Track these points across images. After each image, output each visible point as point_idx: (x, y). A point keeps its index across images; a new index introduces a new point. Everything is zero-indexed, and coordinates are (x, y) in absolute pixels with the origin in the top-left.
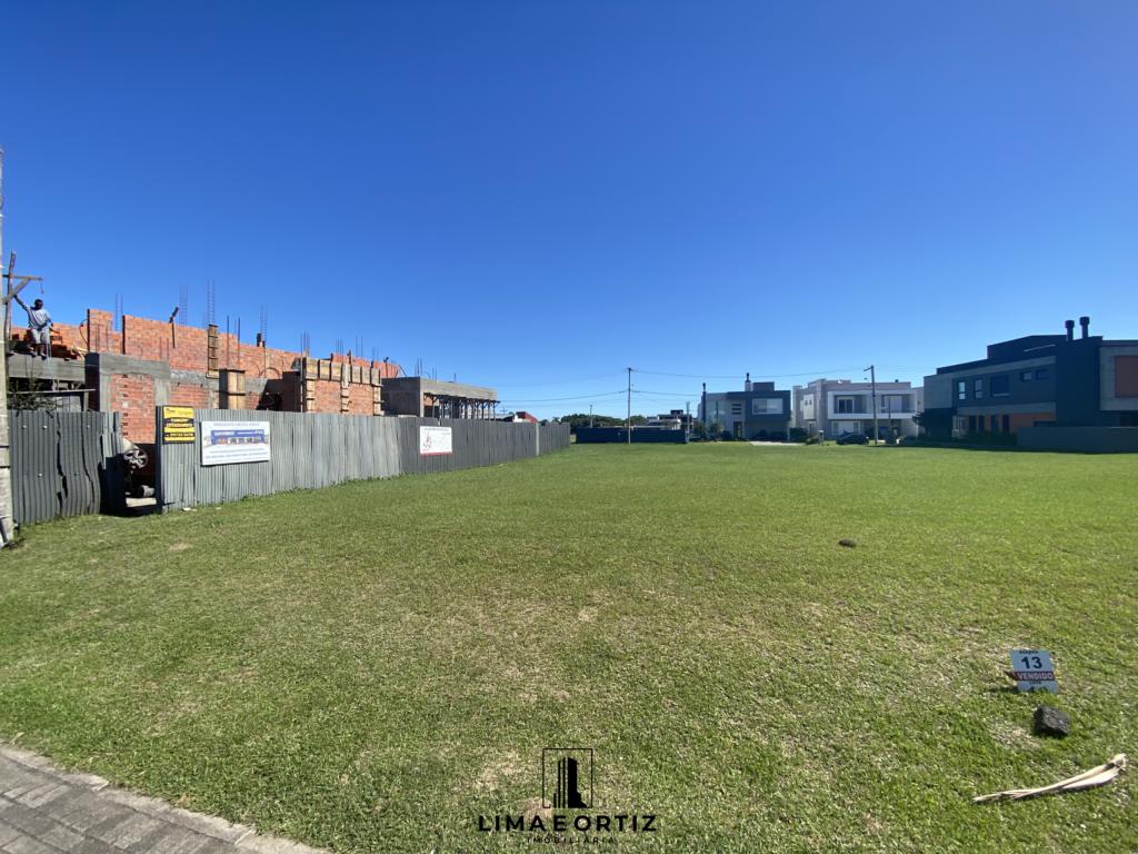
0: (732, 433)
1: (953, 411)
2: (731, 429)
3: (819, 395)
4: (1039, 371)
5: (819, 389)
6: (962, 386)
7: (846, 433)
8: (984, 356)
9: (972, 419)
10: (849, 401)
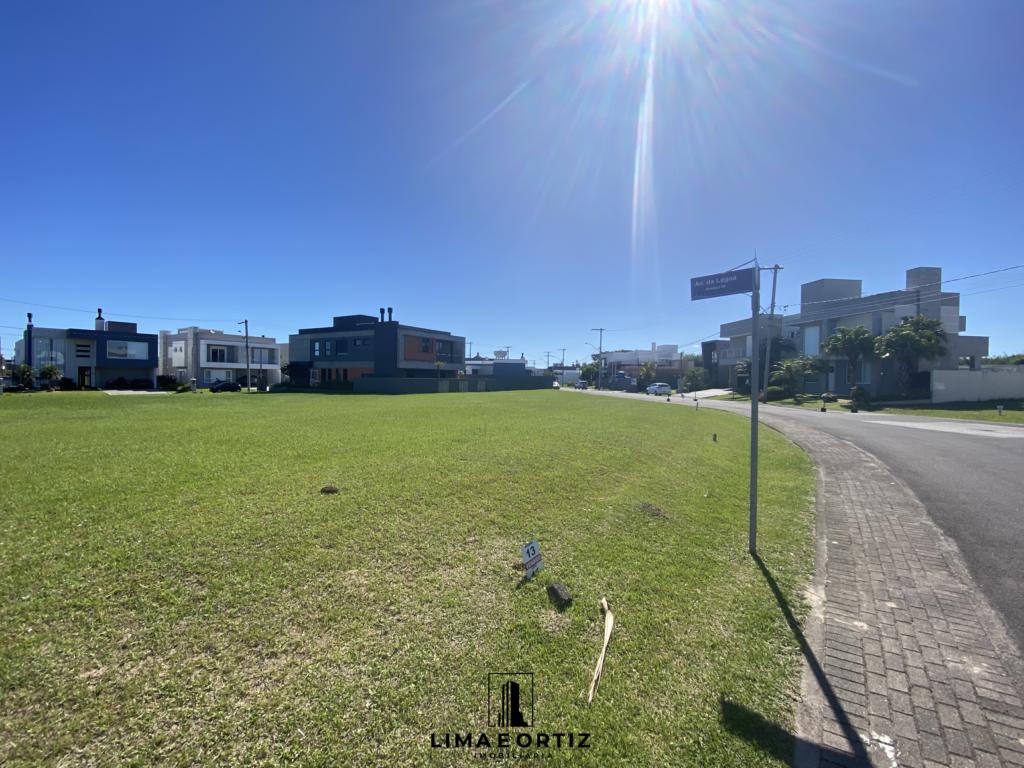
0: (76, 380)
1: (310, 364)
2: (74, 376)
3: (191, 342)
4: (365, 339)
5: (190, 336)
6: (317, 345)
7: (219, 382)
8: (331, 325)
9: (324, 370)
10: (222, 351)
